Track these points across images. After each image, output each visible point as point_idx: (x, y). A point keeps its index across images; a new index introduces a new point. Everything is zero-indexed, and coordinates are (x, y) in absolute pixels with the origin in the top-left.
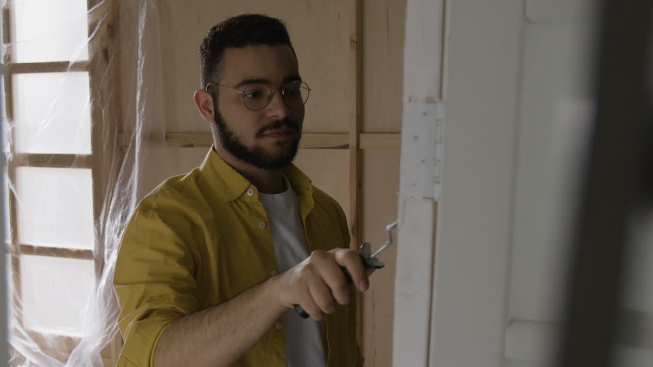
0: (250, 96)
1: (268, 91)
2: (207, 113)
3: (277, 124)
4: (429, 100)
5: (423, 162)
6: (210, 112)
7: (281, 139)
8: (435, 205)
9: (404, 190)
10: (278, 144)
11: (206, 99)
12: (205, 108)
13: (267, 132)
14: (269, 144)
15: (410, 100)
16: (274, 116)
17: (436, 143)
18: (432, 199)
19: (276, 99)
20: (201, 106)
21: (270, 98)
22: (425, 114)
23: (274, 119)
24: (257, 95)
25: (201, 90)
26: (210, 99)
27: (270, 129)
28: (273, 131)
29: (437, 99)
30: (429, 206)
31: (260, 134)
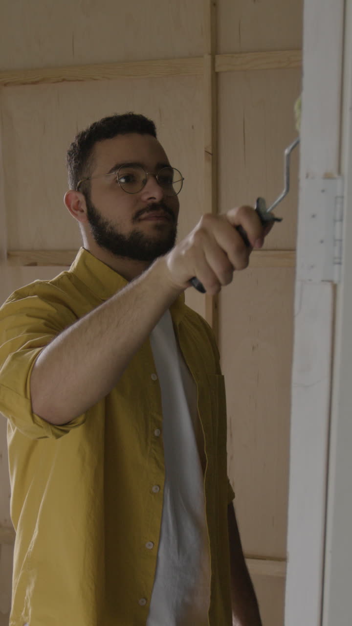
0: (123, 180)
1: (142, 175)
2: (78, 212)
3: (154, 207)
4: (328, 176)
5: (322, 242)
6: (82, 211)
7: (159, 222)
8: (335, 287)
9: (301, 272)
10: (157, 227)
11: (77, 200)
12: (76, 209)
13: (143, 216)
14: (147, 228)
15: (307, 176)
16: (151, 198)
17: (335, 221)
18: (331, 281)
19: (151, 182)
20: (72, 209)
21: (145, 182)
22: (323, 191)
23: (150, 202)
24: (130, 179)
25: (71, 191)
26: (81, 198)
27: (148, 212)
28: (151, 213)
29: (336, 175)
30: (328, 289)
31: (137, 217)
